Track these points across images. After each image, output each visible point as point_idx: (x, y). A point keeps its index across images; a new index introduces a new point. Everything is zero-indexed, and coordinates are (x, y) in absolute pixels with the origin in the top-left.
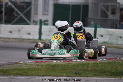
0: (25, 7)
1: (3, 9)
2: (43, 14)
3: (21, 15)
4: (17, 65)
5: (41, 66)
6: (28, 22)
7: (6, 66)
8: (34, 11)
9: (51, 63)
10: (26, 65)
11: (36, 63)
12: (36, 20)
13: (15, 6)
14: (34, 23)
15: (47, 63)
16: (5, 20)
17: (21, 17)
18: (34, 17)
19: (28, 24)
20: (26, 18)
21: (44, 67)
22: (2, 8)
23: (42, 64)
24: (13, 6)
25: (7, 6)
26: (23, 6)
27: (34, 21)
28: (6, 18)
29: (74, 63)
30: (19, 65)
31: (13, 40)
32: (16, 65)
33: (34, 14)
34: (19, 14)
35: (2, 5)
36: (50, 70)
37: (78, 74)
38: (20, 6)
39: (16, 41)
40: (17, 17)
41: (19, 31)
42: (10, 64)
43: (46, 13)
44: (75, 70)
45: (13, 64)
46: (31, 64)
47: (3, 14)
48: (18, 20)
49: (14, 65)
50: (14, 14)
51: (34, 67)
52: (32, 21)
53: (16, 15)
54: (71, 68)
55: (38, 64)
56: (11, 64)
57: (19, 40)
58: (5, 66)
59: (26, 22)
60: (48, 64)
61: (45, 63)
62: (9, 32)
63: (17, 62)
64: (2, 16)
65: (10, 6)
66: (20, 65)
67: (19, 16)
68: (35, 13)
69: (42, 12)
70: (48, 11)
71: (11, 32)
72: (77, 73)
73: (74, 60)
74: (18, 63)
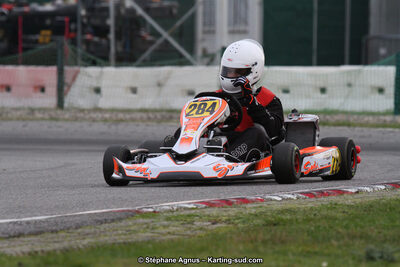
0: (175, 11)
1: (111, 22)
2: (232, 32)
3: (165, 35)
4: (135, 224)
5: (228, 221)
6: (187, 56)
7: (93, 230)
8: (204, 24)
9: (265, 204)
10: (168, 219)
11: (208, 211)
12: (210, 50)
13: (147, 10)
14: (206, 60)
15: (249, 205)
16: (117, 53)
17: (166, 42)
18: (203, 40)
19: (187, 63)
20: (181, 44)
21: (240, 225)
22: (108, 16)
23: (232, 211)
24: (140, 11)
25: (123, 11)
26: (170, 9)
27: (205, 54)
28: (120, 49)
29: (350, 200)
30: (141, 220)
31: (138, 115)
32: (130, 223)
33: (205, 32)
34: (158, 35)
35: (107, 9)
36: (264, 242)
37: (381, 257)
38: (161, 9)
39: (149, 119)
40: (151, 43)
41: (159, 85)
42: (106, 221)
43: (242, 28)
44: (361, 237)
45: (120, 219)
46: (189, 216)
47: (112, 36)
48: (155, 51)
49: (123, 224)
50: (143, 33)
51: (201, 229)
52: (199, 52)
53: (149, 38)
54: (347, 227)
55: (214, 211)
56: (113, 221)
57: (159, 115)
58: (87, 230)
59: (181, 56)
60: (253, 211)
61: (244, 205)
62: (129, 91)
63: (137, 208)
64: (108, 40)
65: (132, 11)
66: (146, 220)
67: (159, 41)
68: (207, 28)
69: (229, 25)
70: (246, 23)
71: (134, 91)
72: (377, 255)
73: (350, 190)
74: (138, 212)
